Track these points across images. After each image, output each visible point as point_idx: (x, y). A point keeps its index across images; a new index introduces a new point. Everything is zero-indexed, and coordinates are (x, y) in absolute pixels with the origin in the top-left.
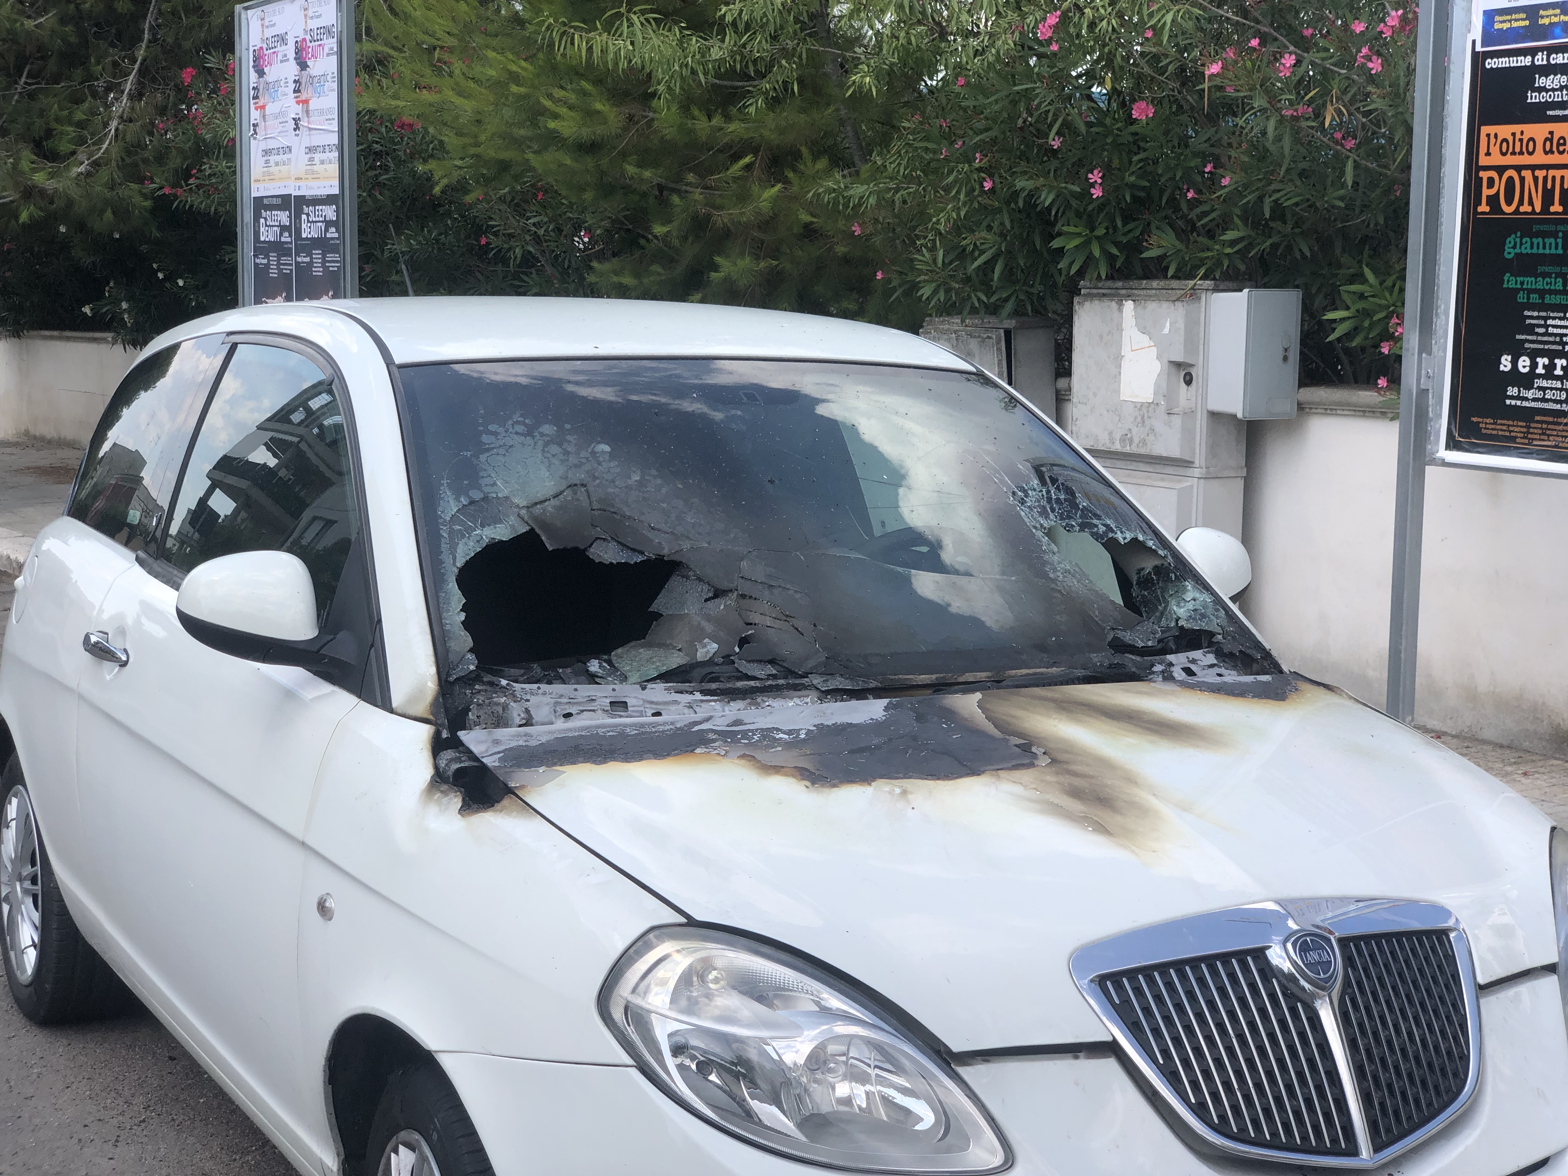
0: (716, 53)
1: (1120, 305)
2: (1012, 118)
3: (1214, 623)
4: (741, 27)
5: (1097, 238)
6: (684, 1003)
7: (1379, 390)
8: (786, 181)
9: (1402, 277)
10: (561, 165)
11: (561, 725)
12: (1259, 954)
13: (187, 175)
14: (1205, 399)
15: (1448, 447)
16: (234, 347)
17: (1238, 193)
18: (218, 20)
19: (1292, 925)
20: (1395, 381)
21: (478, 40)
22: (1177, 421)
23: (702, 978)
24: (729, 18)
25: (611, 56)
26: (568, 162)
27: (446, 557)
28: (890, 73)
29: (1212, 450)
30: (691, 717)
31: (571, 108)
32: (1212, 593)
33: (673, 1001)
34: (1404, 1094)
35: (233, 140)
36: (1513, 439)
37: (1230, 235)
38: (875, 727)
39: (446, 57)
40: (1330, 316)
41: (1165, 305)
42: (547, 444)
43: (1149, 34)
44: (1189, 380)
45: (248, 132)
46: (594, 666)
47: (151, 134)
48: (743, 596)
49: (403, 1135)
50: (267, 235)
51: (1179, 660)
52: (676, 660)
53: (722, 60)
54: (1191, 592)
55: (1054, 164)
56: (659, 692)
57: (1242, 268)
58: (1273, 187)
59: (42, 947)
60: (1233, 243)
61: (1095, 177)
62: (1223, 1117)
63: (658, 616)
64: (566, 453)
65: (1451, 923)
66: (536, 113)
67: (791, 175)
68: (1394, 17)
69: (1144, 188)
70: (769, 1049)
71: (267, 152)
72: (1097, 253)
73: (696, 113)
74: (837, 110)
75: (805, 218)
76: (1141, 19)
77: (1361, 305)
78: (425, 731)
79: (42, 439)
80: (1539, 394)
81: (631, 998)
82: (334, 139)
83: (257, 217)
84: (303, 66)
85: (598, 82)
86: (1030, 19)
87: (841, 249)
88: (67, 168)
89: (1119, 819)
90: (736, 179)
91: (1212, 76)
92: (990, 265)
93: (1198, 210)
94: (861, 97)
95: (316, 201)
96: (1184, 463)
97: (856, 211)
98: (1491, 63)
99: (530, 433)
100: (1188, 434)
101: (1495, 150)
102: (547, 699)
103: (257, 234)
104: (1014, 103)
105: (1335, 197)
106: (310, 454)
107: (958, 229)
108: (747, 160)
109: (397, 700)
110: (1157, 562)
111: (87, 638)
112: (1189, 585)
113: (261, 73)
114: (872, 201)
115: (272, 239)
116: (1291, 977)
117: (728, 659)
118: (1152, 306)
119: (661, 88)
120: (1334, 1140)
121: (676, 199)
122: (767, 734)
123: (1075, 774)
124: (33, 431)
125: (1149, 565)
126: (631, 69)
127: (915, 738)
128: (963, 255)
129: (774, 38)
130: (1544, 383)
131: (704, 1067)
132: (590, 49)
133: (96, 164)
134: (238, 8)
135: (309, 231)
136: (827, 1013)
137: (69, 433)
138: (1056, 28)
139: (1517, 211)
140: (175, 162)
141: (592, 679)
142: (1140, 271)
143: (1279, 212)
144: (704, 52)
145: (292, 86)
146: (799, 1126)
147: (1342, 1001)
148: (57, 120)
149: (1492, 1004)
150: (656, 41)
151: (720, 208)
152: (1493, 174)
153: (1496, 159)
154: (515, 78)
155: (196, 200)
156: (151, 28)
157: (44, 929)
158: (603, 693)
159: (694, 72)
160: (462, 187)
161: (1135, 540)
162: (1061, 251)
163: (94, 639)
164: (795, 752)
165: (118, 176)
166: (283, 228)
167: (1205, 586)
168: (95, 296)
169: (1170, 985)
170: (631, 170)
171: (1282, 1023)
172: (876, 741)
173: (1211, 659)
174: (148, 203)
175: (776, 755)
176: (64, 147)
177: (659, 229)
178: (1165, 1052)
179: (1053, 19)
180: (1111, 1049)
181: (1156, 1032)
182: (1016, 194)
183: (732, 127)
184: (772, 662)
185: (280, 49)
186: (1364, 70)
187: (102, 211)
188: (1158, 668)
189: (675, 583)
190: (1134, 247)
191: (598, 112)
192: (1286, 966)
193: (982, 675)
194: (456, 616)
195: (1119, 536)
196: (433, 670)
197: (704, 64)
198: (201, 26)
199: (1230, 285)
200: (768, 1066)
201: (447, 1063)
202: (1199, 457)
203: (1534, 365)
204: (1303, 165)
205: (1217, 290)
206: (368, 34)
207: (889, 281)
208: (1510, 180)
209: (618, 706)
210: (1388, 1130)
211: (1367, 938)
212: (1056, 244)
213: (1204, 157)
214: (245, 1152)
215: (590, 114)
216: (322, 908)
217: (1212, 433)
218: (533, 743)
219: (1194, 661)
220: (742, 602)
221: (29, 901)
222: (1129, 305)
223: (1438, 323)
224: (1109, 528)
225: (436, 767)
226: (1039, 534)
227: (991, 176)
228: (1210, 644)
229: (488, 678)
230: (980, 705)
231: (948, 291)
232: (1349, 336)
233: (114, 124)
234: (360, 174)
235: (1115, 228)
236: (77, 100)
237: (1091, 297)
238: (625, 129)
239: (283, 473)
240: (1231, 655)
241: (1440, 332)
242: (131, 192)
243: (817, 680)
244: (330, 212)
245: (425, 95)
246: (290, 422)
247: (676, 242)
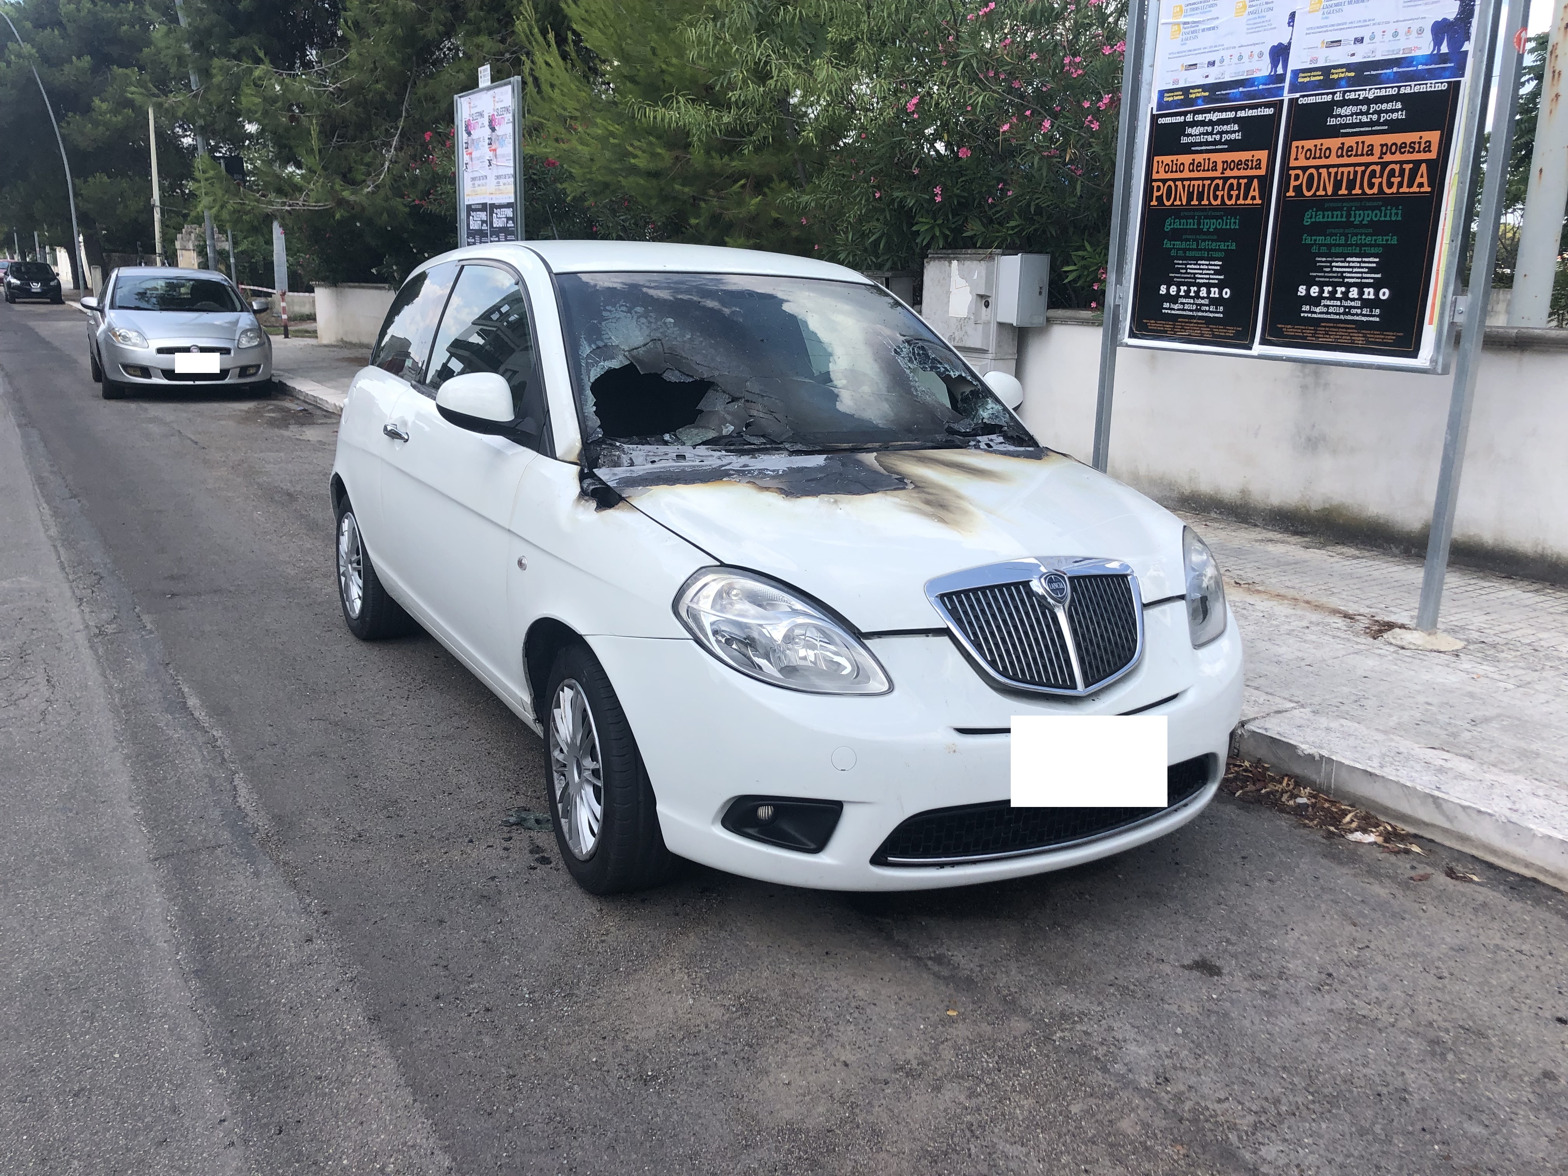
0: (726, 120)
1: (950, 263)
2: (892, 157)
3: (1003, 421)
4: (740, 104)
5: (938, 225)
6: (718, 607)
7: (1092, 309)
8: (765, 195)
9: (1107, 248)
10: (638, 184)
11: (650, 466)
12: (1026, 584)
13: (429, 193)
14: (996, 315)
15: (1130, 337)
16: (462, 267)
17: (1016, 199)
18: (444, 106)
19: (1043, 569)
20: (1101, 305)
21: (590, 114)
22: (980, 327)
23: (728, 594)
24: (733, 99)
25: (667, 120)
26: (642, 182)
27: (584, 377)
28: (823, 133)
29: (999, 345)
30: (720, 463)
31: (644, 152)
32: (1003, 405)
33: (712, 607)
34: (1101, 658)
35: (454, 173)
36: (1166, 332)
37: (1012, 224)
38: (819, 469)
39: (573, 123)
40: (1066, 269)
41: (975, 262)
42: (639, 317)
43: (969, 109)
44: (987, 305)
45: (462, 168)
46: (667, 437)
47: (408, 170)
48: (748, 401)
49: (566, 681)
50: (474, 226)
51: (983, 439)
52: (711, 435)
53: (729, 123)
54: (991, 404)
55: (914, 184)
56: (702, 450)
57: (1018, 242)
58: (1037, 196)
59: (364, 599)
60: (1013, 228)
61: (938, 190)
62: (1005, 668)
63: (701, 411)
64: (650, 322)
65: (1128, 572)
66: (624, 155)
67: (766, 190)
68: (1107, 98)
69: (964, 197)
70: (765, 631)
71: (473, 179)
72: (938, 234)
73: (714, 154)
74: (792, 155)
75: (775, 215)
76: (965, 101)
77: (1083, 263)
78: (576, 469)
79: (351, 343)
80: (1181, 307)
81: (690, 605)
82: (512, 171)
83: (468, 215)
84: (493, 129)
85: (659, 137)
86: (903, 101)
87: (795, 233)
88: (362, 189)
89: (951, 515)
90: (736, 193)
91: (1004, 132)
92: (876, 243)
93: (993, 211)
94: (806, 147)
95: (501, 206)
96: (984, 351)
97: (804, 210)
98: (1161, 121)
99: (629, 311)
100: (986, 335)
101: (1161, 170)
102: (641, 453)
103: (468, 225)
104: (893, 148)
105: (1071, 202)
106: (502, 336)
107: (860, 220)
108: (742, 182)
109: (559, 453)
110: (973, 388)
111: (385, 427)
112: (989, 400)
113: (469, 134)
114: (813, 204)
115: (476, 228)
116: (1043, 597)
117: (739, 434)
118: (967, 263)
119: (695, 138)
120: (1064, 681)
121: (703, 204)
122: (761, 471)
123: (928, 493)
124: (345, 339)
125: (967, 390)
126: (678, 127)
127: (841, 474)
128: (864, 236)
129: (758, 112)
130: (1184, 301)
131: (728, 642)
132: (655, 118)
133: (377, 187)
134: (456, 96)
135: (498, 223)
136: (795, 612)
137: (365, 340)
138: (916, 105)
139: (1172, 205)
140: (421, 186)
141: (666, 443)
142: (961, 243)
143: (1039, 210)
144: (719, 118)
145: (487, 141)
146: (781, 671)
147: (1070, 608)
148: (355, 162)
149: (1150, 613)
150: (692, 112)
151: (728, 209)
152: (1160, 184)
153: (1163, 175)
154: (612, 134)
155: (433, 208)
156: (407, 110)
157: (365, 589)
158: (673, 450)
159: (713, 130)
160: (581, 198)
161: (960, 376)
162: (917, 233)
163: (389, 428)
164: (777, 481)
165: (390, 193)
166: (483, 222)
167: (997, 400)
168: (378, 262)
169: (978, 600)
170: (677, 187)
171: (1038, 620)
172: (820, 475)
173: (1001, 439)
174: (407, 210)
175: (767, 482)
176: (360, 177)
177: (693, 221)
178: (975, 634)
179: (915, 101)
180: (946, 632)
181: (970, 624)
182: (894, 200)
183: (734, 164)
184: (763, 436)
185: (480, 120)
186: (1089, 129)
187: (382, 214)
188: (972, 443)
189: (710, 393)
190: (958, 231)
191: (659, 154)
192: (1041, 591)
193: (877, 445)
194: (590, 408)
195: (952, 373)
196: (579, 436)
197: (719, 126)
198: (434, 108)
199: (1011, 251)
200: (763, 641)
201: (591, 641)
202: (992, 348)
203: (1179, 290)
204: (1052, 184)
205: (1003, 254)
206: (529, 112)
207: (821, 251)
208: (1170, 186)
209: (681, 457)
210: (1093, 677)
211: (1084, 577)
212: (914, 228)
213: (999, 180)
214: (478, 703)
215: (654, 155)
216: (520, 564)
217: (999, 334)
218: (635, 475)
219: (991, 440)
220: (748, 404)
221: (356, 574)
222: (955, 263)
223: (1127, 268)
224: (946, 370)
225: (582, 488)
226: (908, 371)
227: (880, 190)
228: (1001, 432)
229: (609, 442)
230: (876, 458)
231: (854, 256)
232: (1075, 281)
233: (387, 164)
234: (526, 192)
235: (948, 220)
236: (366, 150)
237: (934, 259)
238: (675, 164)
239: (488, 347)
240: (1012, 437)
241: (1127, 273)
242: (397, 203)
243: (787, 446)
244: (509, 212)
245: (562, 145)
246: (491, 319)
247: (702, 230)
